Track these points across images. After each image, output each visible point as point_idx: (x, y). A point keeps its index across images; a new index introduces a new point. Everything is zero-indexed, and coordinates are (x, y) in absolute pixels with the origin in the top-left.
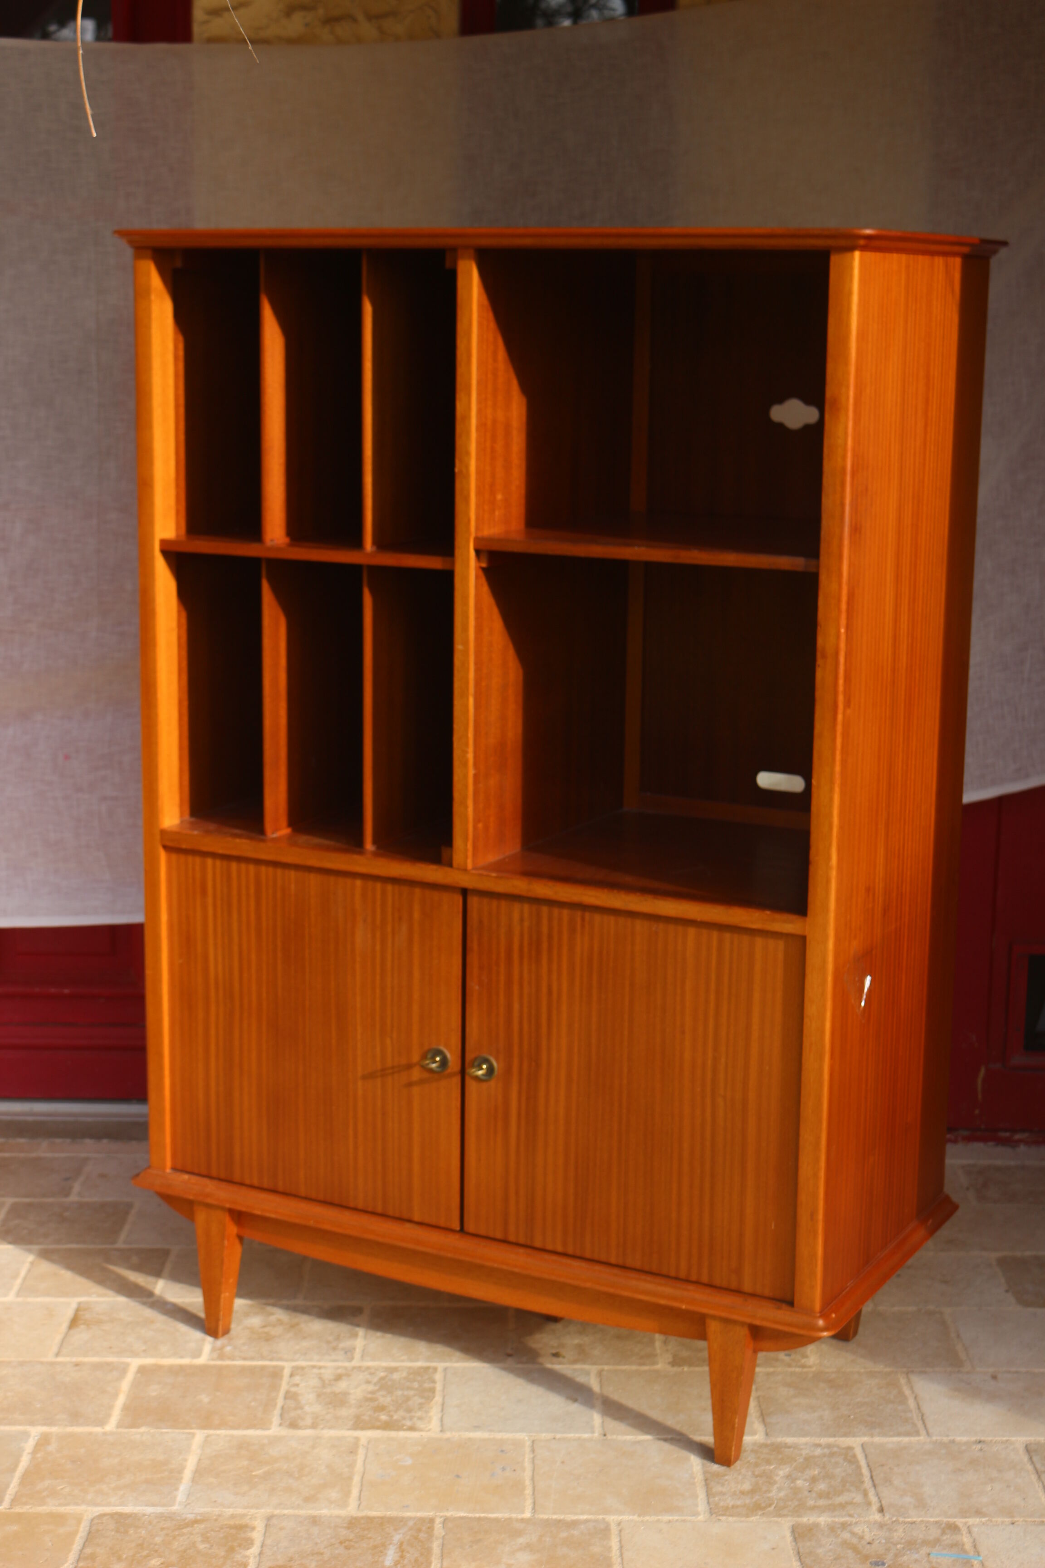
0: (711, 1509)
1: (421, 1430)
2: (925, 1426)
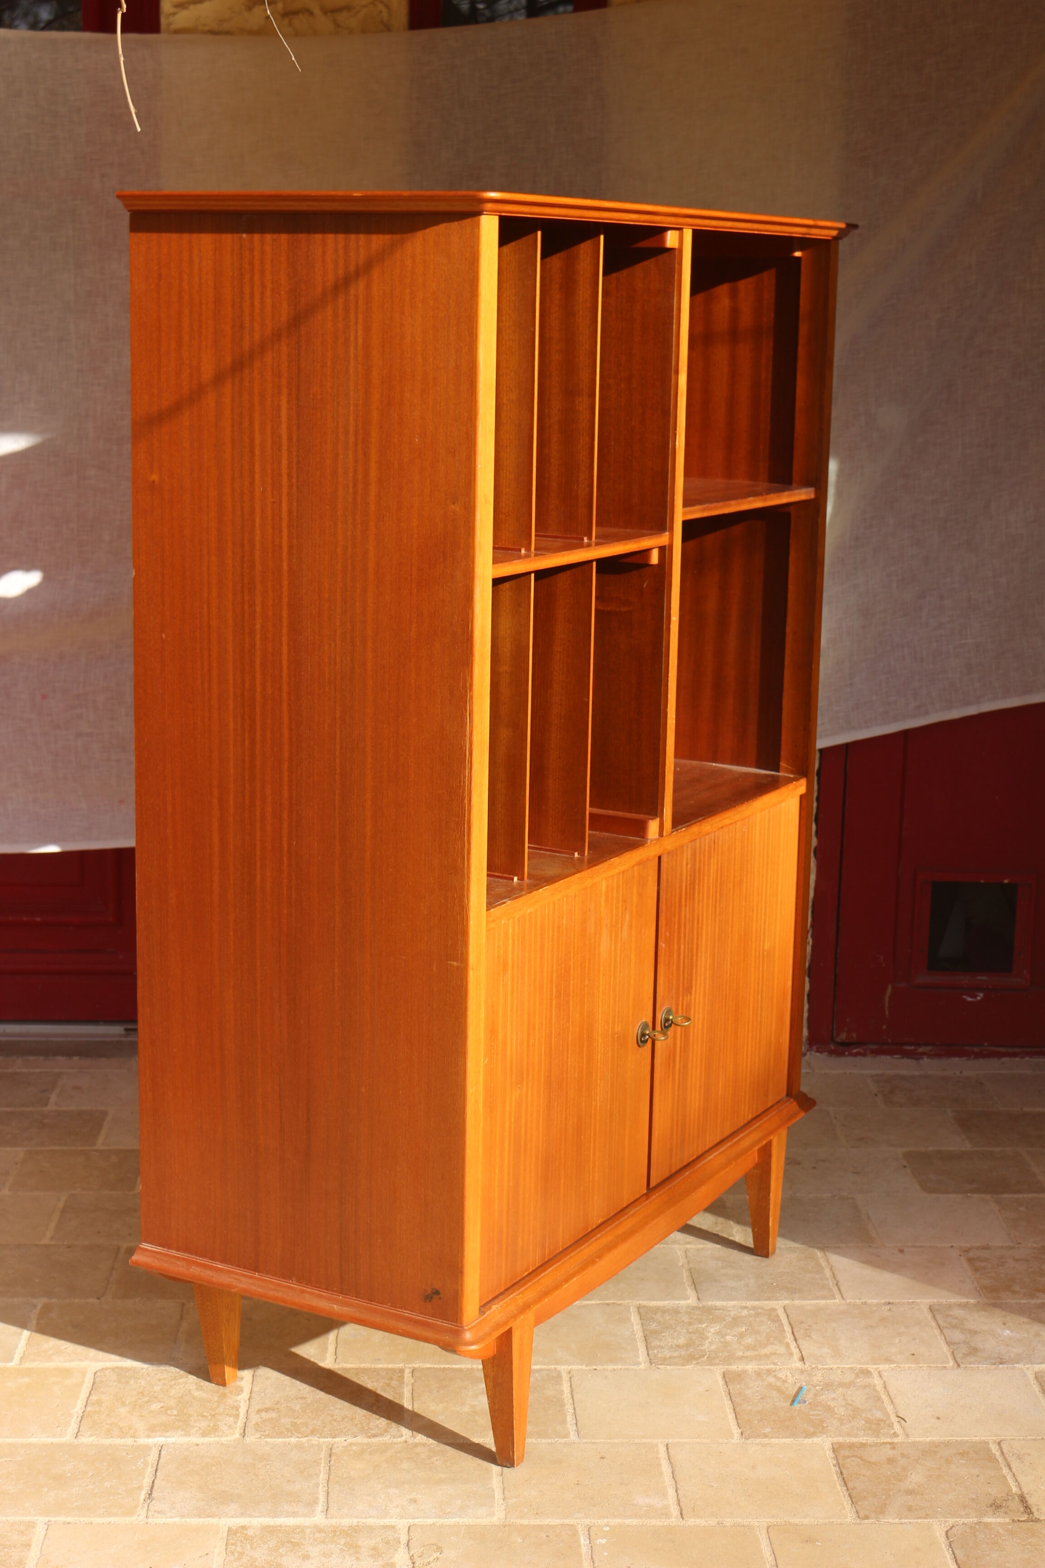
0: (650, 1359)
2: (840, 1291)
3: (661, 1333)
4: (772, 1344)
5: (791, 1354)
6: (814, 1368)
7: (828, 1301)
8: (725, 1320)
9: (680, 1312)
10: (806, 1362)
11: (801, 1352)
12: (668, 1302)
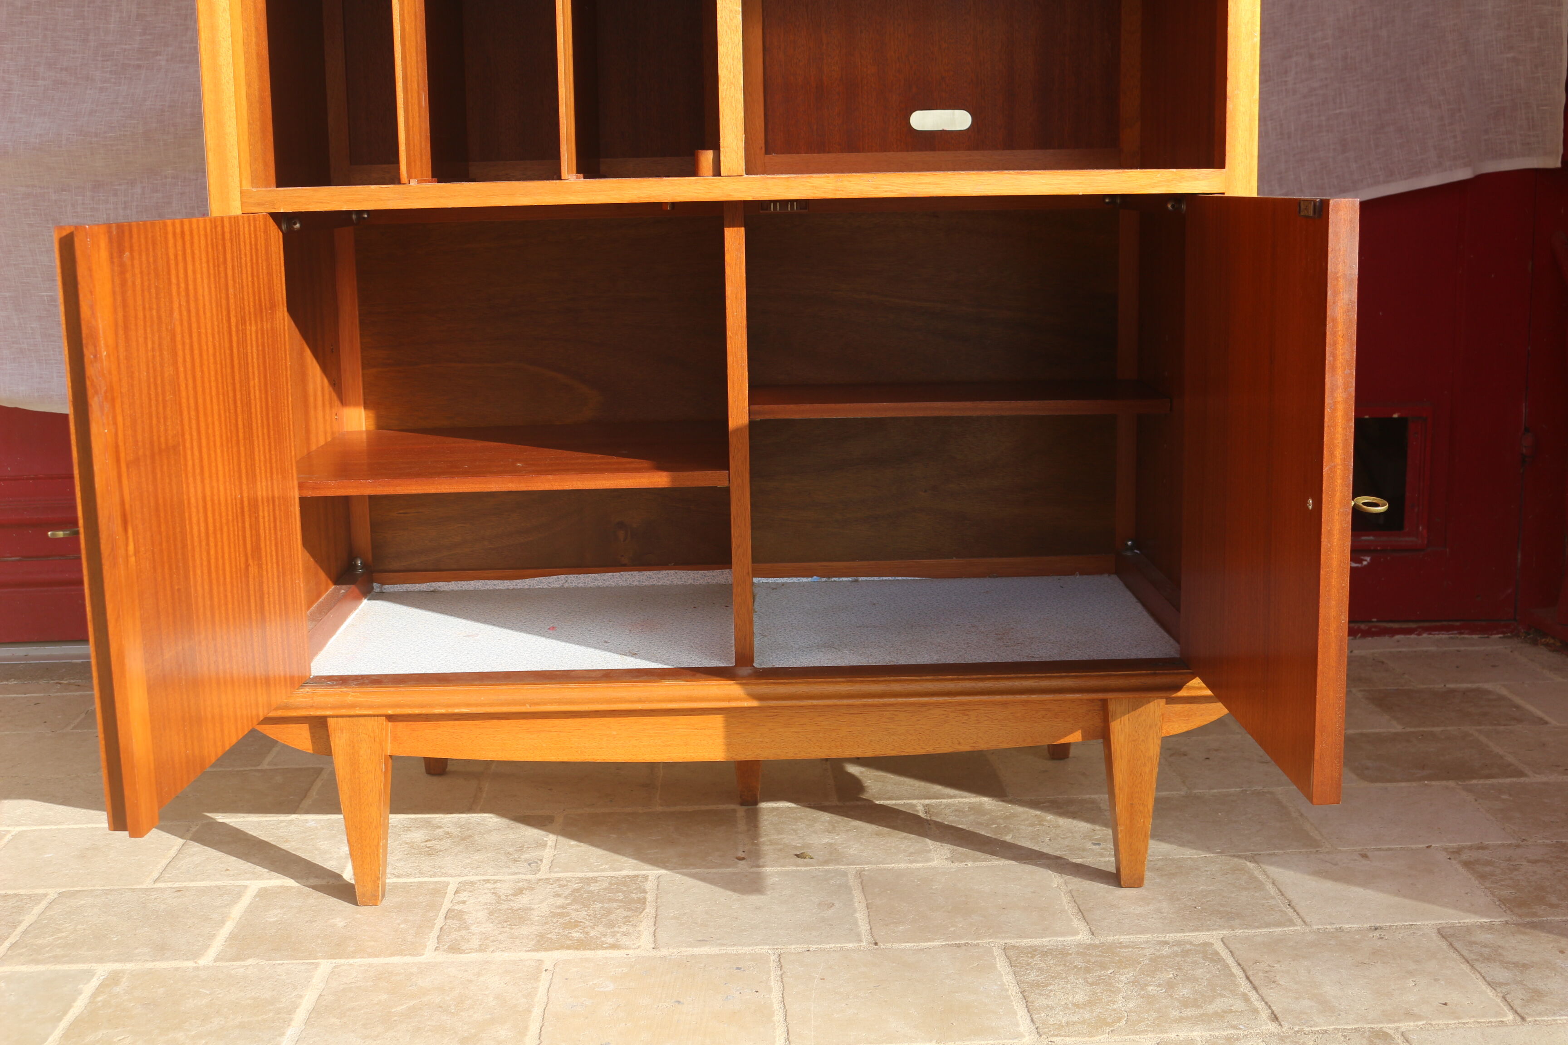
0: (1037, 1028)
1: (627, 948)
2: (1298, 914)
3: (1047, 985)
4: (1222, 996)
5: (1256, 1011)
6: (1298, 1032)
7: (1286, 929)
8: (1139, 963)
9: (1068, 954)
10: (1282, 1023)
11: (1270, 1007)
12: (1048, 939)
